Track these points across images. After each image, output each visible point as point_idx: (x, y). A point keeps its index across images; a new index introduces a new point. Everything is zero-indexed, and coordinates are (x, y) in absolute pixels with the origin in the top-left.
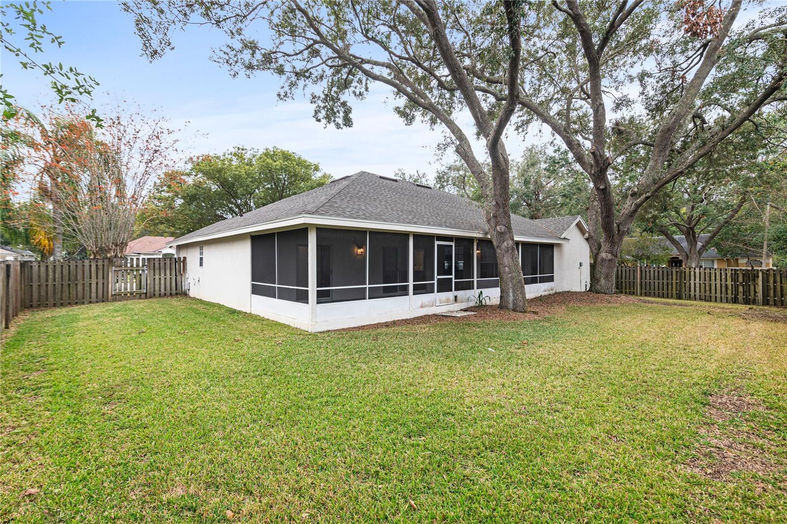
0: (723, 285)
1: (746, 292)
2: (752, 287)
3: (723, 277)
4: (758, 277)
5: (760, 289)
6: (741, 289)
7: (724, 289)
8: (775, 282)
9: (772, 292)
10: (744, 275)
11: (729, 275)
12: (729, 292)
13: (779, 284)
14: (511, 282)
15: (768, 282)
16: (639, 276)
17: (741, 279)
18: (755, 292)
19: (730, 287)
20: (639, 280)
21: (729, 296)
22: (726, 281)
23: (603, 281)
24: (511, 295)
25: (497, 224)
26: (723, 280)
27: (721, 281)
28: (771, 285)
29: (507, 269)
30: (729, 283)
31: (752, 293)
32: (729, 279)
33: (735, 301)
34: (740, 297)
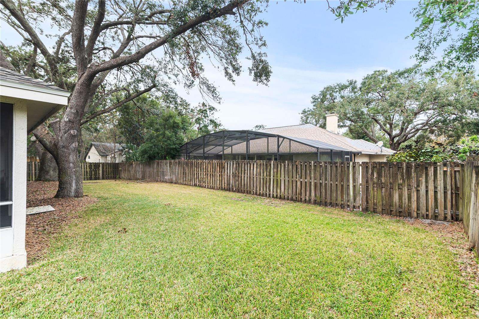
0: (85, 171)
1: (95, 174)
2: (98, 171)
3: (85, 167)
4: (100, 166)
5: (101, 172)
6: (93, 173)
7: (85, 173)
8: (106, 168)
9: (105, 173)
10: (94, 165)
11: (88, 166)
12: (88, 174)
13: (107, 169)
14: (75, 175)
15: (104, 169)
16: (33, 169)
17: (93, 168)
18: (99, 174)
19: (88, 172)
20: (33, 172)
21: (88, 177)
22: (87, 169)
23: (52, 173)
24: (74, 185)
25: (71, 128)
26: (85, 169)
27: (84, 169)
28: (105, 169)
29: (71, 165)
30: (88, 170)
31: (98, 174)
32: (88, 168)
33: (91, 179)
34: (93, 177)
